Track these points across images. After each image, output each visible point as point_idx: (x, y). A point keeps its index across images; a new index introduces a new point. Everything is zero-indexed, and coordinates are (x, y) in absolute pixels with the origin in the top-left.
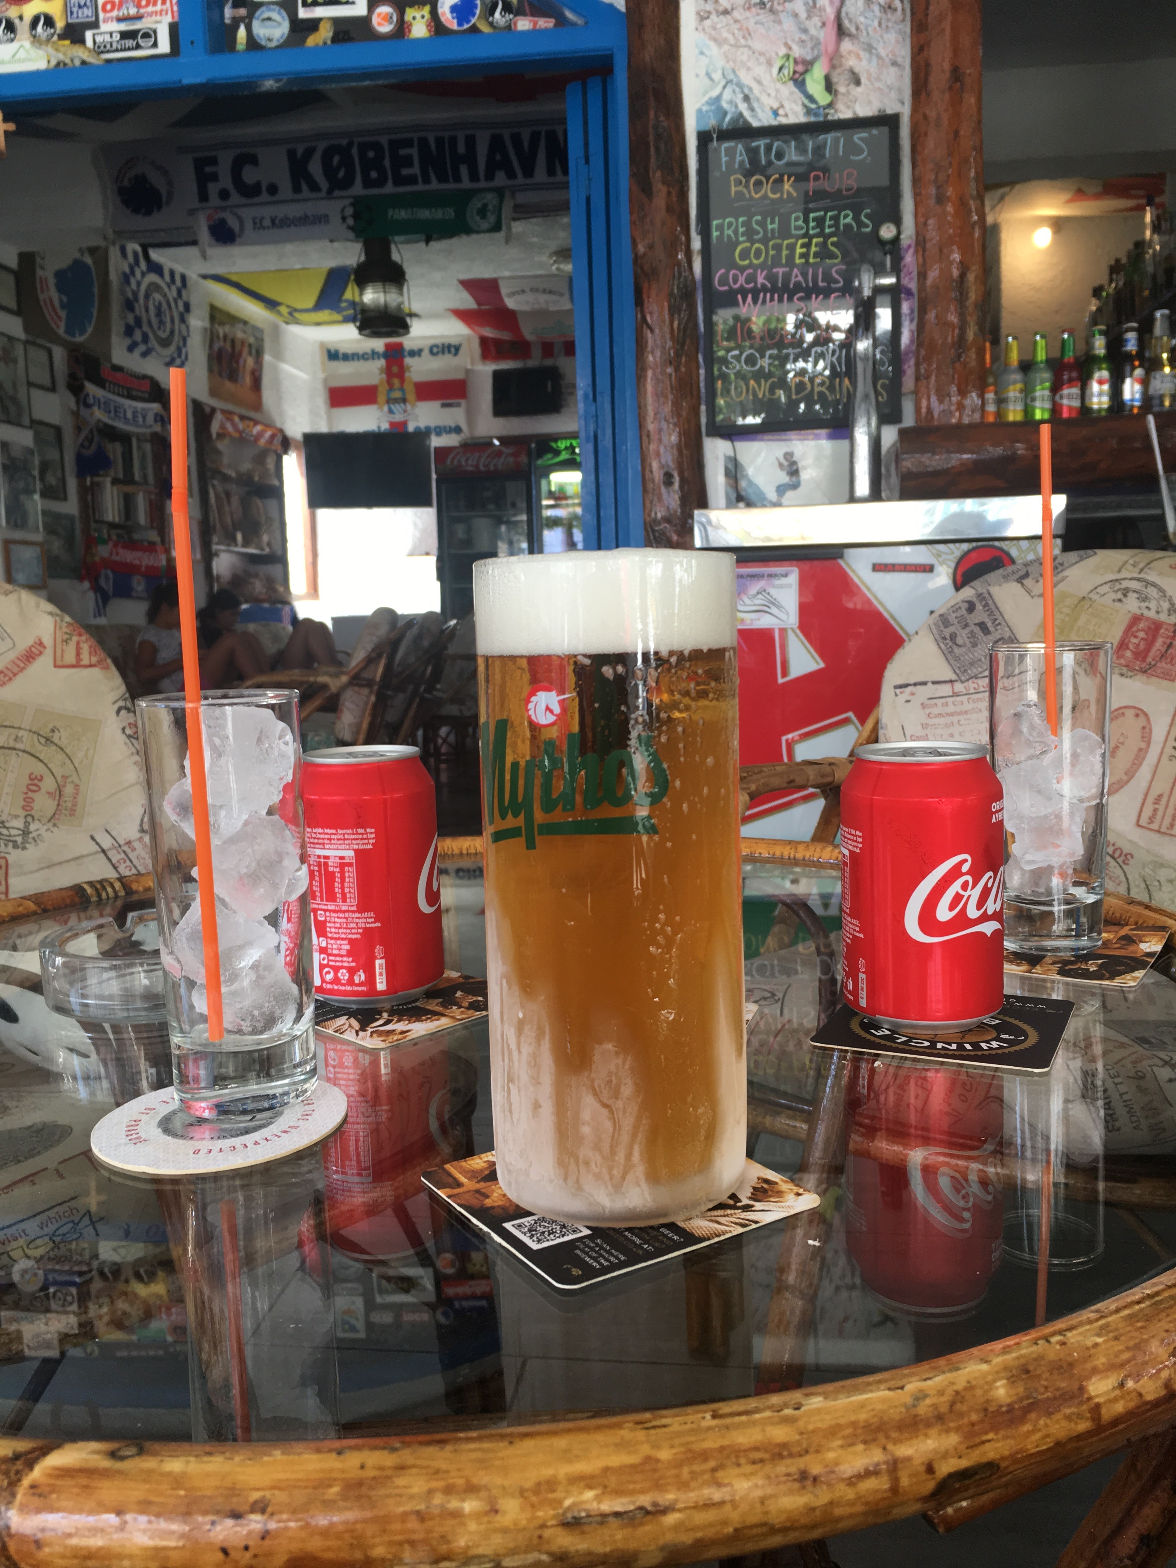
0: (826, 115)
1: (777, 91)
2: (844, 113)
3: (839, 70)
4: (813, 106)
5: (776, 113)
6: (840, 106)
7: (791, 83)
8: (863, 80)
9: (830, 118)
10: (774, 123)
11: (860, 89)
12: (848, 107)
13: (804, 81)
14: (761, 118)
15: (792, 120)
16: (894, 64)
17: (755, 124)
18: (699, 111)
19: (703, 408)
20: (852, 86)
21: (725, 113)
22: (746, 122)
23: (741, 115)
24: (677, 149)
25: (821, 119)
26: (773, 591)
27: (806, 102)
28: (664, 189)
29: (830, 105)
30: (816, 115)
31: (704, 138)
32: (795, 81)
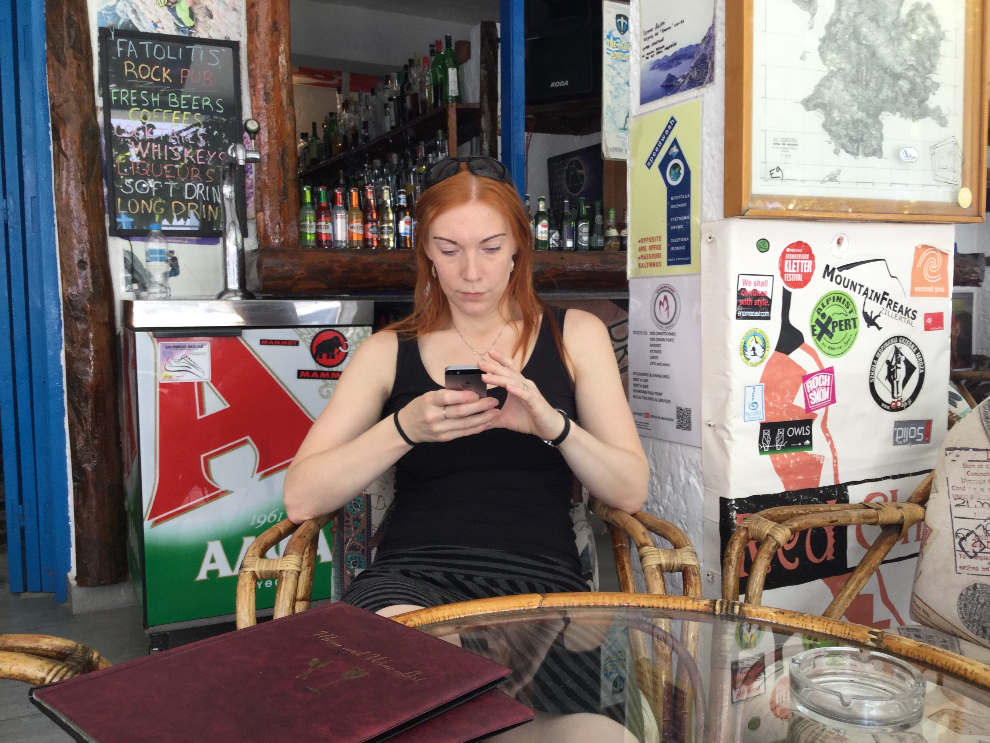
0: (190, 33)
1: (157, 11)
2: (203, 35)
3: (198, 6)
4: (182, 26)
5: (156, 25)
6: (200, 28)
7: (166, 7)
8: (214, 16)
9: (193, 35)
10: (155, 32)
11: (211, 21)
12: (205, 31)
13: (175, 8)
14: (145, 27)
15: (167, 32)
16: (235, 10)
17: (141, 30)
18: (100, 13)
19: (107, 216)
20: (207, 18)
21: (119, 18)
22: (134, 26)
23: (130, 21)
24: (84, 36)
25: (187, 35)
26: (192, 357)
27: (177, 22)
28: (75, 62)
29: (193, 27)
30: (183, 31)
31: (104, 32)
32: (169, 7)
